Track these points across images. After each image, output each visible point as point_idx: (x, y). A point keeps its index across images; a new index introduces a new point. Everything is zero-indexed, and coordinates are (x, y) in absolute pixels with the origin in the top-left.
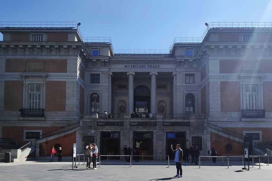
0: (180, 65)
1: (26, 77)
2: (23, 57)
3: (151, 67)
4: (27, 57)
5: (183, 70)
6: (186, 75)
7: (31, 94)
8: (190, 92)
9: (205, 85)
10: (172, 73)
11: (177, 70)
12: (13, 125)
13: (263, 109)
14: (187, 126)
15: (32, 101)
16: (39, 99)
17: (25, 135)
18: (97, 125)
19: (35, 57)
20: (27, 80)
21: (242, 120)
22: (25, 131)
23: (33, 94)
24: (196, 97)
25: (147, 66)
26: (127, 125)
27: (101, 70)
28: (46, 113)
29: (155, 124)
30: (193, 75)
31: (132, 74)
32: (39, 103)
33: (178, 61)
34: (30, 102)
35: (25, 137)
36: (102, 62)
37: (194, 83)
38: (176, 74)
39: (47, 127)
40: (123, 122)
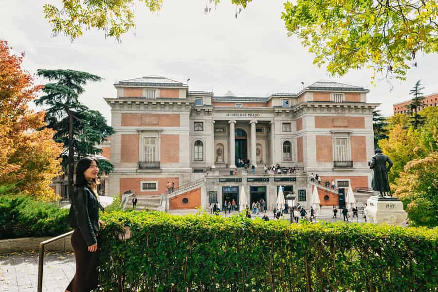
0: (278, 115)
1: (142, 131)
2: (138, 112)
3: (251, 115)
4: (141, 112)
5: (281, 119)
6: (283, 123)
7: (146, 147)
8: (288, 140)
9: (302, 136)
10: (270, 121)
11: (275, 119)
12: (130, 177)
13: (351, 160)
14: (294, 180)
15: (147, 153)
16: (154, 152)
17: (142, 185)
18: (220, 181)
19: (148, 112)
20: (142, 134)
21: (335, 170)
22: (142, 183)
23: (148, 147)
24: (292, 144)
25: (247, 115)
26: (244, 181)
27: (204, 118)
28: (161, 165)
29: (268, 180)
30: (290, 124)
31: (234, 123)
32: (154, 155)
33: (276, 111)
34: (146, 155)
35: (141, 188)
36: (207, 111)
37: (290, 131)
38: (274, 123)
39: (163, 178)
40: (241, 179)
